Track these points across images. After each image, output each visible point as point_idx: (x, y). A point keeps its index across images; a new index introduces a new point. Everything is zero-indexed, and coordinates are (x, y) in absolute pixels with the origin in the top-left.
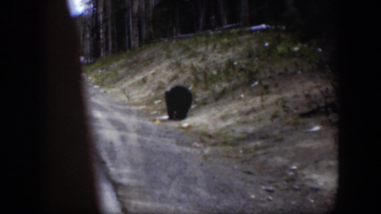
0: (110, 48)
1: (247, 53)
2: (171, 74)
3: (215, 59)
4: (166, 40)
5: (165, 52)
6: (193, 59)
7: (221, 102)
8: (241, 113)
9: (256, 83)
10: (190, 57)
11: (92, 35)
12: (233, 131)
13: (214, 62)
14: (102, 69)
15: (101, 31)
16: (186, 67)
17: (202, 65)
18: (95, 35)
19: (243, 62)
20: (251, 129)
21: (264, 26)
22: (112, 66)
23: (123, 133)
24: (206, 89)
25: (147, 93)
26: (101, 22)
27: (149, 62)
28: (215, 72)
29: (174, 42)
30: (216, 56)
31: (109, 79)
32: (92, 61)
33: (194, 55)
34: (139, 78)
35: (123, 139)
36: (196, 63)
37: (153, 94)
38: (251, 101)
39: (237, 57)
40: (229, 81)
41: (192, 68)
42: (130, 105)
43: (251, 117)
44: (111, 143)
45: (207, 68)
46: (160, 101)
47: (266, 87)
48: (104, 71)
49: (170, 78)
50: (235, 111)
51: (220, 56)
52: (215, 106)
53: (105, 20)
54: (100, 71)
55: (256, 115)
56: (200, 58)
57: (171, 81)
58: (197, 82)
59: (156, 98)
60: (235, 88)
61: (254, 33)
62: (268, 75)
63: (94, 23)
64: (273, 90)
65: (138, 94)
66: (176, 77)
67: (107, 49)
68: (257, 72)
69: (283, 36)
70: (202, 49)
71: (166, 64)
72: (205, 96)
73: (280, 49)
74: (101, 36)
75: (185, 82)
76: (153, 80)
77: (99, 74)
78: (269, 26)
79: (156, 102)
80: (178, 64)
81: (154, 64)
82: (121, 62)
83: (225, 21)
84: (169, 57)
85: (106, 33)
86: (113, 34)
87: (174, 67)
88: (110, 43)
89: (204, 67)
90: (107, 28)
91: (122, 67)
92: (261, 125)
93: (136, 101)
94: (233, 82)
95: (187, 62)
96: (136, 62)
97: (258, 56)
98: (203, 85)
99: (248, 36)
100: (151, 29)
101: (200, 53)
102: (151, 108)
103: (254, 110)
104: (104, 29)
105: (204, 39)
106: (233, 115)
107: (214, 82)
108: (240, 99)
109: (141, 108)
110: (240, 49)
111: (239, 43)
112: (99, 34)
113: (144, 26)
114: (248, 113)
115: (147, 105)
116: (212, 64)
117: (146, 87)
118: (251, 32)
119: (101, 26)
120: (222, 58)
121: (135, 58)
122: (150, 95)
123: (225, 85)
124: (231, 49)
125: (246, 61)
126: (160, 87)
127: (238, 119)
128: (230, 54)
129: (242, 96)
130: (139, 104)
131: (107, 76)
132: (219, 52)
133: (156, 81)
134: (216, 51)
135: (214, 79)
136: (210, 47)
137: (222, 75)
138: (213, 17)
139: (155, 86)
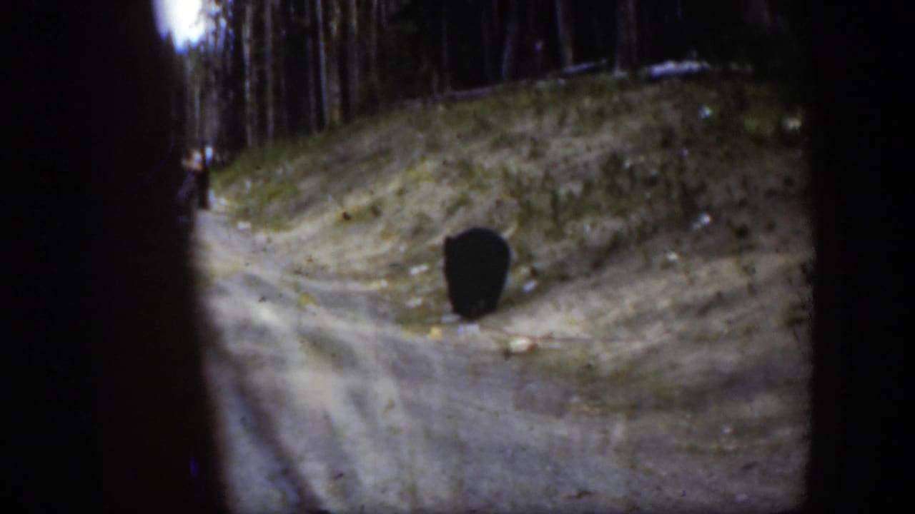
0: (271, 126)
1: (658, 137)
2: (447, 192)
3: (569, 151)
4: (418, 105)
5: (420, 135)
6: (505, 152)
7: (609, 272)
8: (683, 310)
9: (706, 219)
10: (496, 146)
11: (224, 96)
12: (674, 366)
13: (566, 159)
14: (254, 179)
15: (247, 84)
16: (488, 174)
17: (532, 170)
18: (231, 94)
19: (652, 161)
20: (728, 358)
21: (691, 65)
22: (280, 171)
23: (353, 380)
24: (556, 234)
25: (386, 246)
26: (247, 63)
27: (380, 159)
28: (577, 188)
29: (441, 108)
30: (568, 145)
31: (275, 206)
32: (225, 157)
33: (504, 142)
34: (357, 201)
35: (359, 400)
36: (515, 163)
37: (403, 248)
38: (703, 272)
39: (629, 146)
40: (622, 213)
41: (506, 175)
42: (340, 276)
43: (717, 322)
44: (327, 417)
45: (547, 177)
46: (424, 268)
47: (742, 233)
48: (260, 182)
49: (448, 205)
50: (664, 303)
51: (579, 143)
52: (596, 286)
53: (258, 57)
54: (248, 184)
55: (731, 315)
56: (526, 149)
57: (450, 212)
58: (527, 215)
59: (416, 260)
60: (644, 235)
61: (666, 82)
62: (739, 194)
63: (229, 64)
64: (763, 239)
65: (359, 247)
66: (463, 202)
67: (262, 127)
68: (702, 188)
69: (750, 90)
70: (526, 125)
71: (430, 165)
72: (560, 256)
73: (751, 123)
74: (248, 96)
75: (490, 213)
76: (398, 211)
77: (246, 192)
78: (706, 65)
79: (415, 271)
80: (466, 169)
81: (394, 165)
82: (303, 160)
83: (568, 53)
84: (434, 147)
85: (259, 90)
86: (277, 91)
87: (454, 173)
88: (270, 113)
89: (540, 173)
90: (262, 76)
91: (307, 173)
92: (756, 348)
93: (359, 267)
94: (634, 218)
95: (488, 161)
96: (344, 160)
97: (688, 143)
98: (548, 225)
99: (650, 91)
100: (374, 78)
101: (522, 137)
102: (402, 287)
103: (720, 301)
104: (255, 79)
105: (524, 99)
106: (660, 316)
107: (578, 215)
108: (668, 265)
109: (375, 286)
110: (634, 125)
111: (629, 108)
112: (240, 93)
113: (355, 71)
114: (704, 309)
115: (390, 277)
116: (562, 167)
117: (380, 227)
118: (654, 80)
119: (247, 73)
120: (589, 149)
121: (339, 149)
122: (393, 250)
123: (613, 224)
124: (608, 125)
125: (657, 158)
126: (420, 230)
127: (679, 326)
128: (607, 138)
129: (673, 257)
130: (368, 277)
131: (271, 196)
132: (577, 134)
133: (406, 212)
134: (566, 131)
135: (578, 208)
136: (549, 120)
137: (598, 195)
138: (539, 45)
139: (407, 225)
